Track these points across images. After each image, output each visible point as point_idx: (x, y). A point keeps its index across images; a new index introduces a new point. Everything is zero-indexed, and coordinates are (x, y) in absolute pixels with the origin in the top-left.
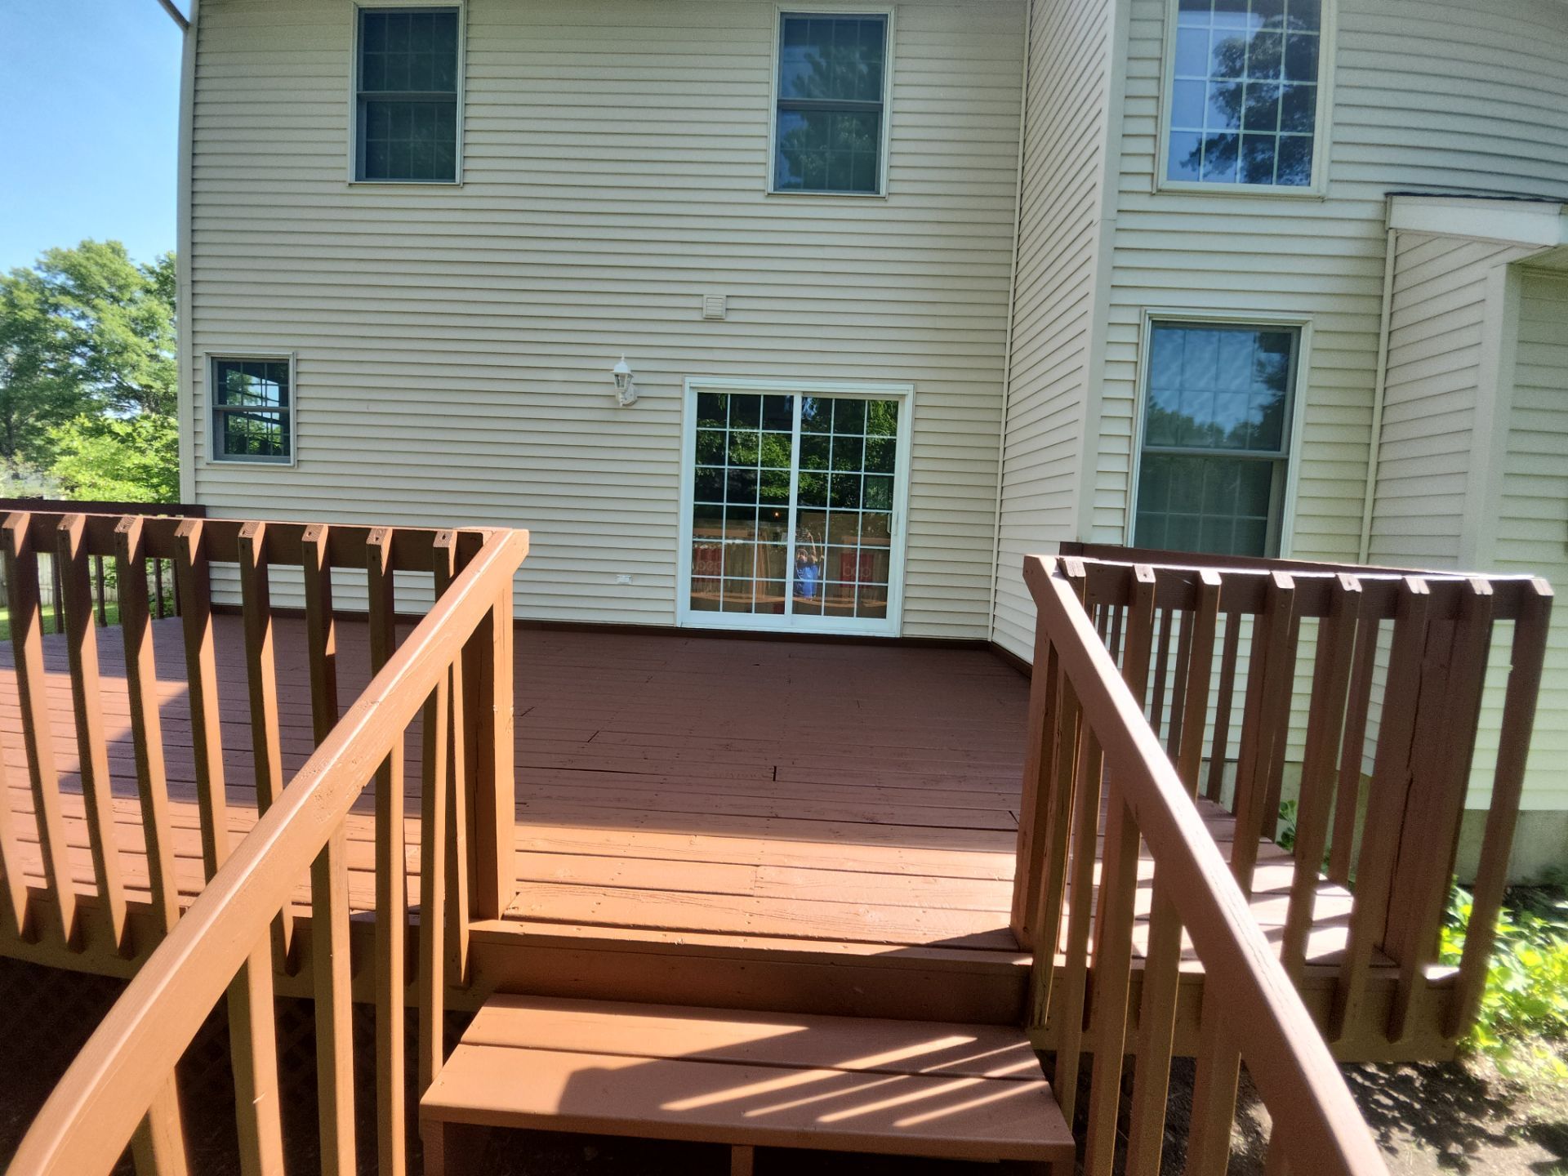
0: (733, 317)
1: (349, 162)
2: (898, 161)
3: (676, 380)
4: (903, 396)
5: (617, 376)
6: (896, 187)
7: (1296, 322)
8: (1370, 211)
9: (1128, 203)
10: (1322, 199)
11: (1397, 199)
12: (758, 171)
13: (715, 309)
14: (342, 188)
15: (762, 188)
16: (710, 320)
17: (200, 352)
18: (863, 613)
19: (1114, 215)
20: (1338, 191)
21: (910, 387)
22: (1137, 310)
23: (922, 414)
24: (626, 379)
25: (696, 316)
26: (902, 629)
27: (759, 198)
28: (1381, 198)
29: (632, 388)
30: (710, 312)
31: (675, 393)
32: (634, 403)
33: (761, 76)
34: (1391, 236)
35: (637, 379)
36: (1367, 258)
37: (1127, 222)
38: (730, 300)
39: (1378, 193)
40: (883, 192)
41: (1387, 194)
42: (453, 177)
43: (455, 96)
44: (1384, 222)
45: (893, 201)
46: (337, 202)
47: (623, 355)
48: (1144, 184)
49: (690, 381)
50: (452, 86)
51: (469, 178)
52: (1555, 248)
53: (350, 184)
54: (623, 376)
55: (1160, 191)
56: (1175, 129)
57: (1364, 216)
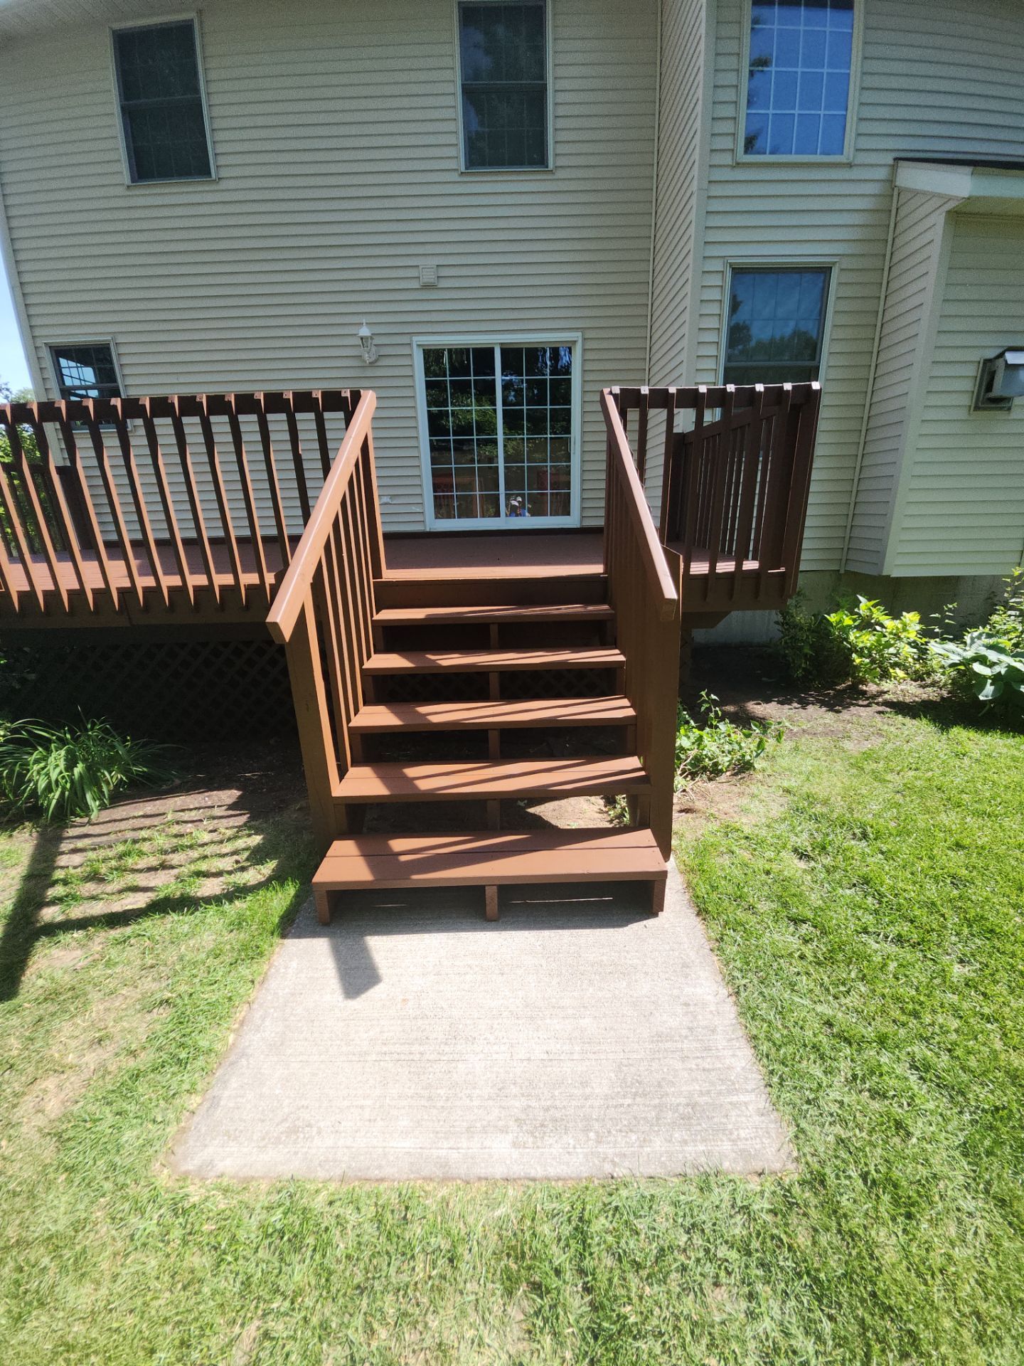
0: (443, 284)
1: (124, 167)
2: (563, 136)
3: (405, 340)
4: (575, 342)
5: (362, 339)
6: (561, 161)
7: (829, 263)
8: (882, 174)
9: (718, 175)
10: (850, 165)
11: (901, 163)
12: (451, 152)
13: (429, 277)
14: (121, 191)
15: (455, 167)
16: (427, 287)
17: (40, 343)
18: (555, 513)
19: (705, 185)
20: (862, 158)
21: (580, 334)
22: (722, 260)
23: (589, 356)
24: (370, 341)
25: (415, 285)
26: (581, 521)
27: (455, 177)
28: (891, 162)
29: (374, 349)
30: (425, 280)
31: (406, 351)
32: (376, 361)
33: (447, 62)
34: (896, 193)
35: (377, 341)
36: (877, 210)
37: (717, 190)
38: (440, 269)
39: (889, 159)
40: (551, 166)
41: (896, 159)
42: (208, 173)
43: (199, 100)
44: (892, 181)
45: (560, 174)
46: (121, 203)
47: (364, 321)
48: (727, 159)
49: (415, 339)
50: (196, 90)
51: (223, 173)
52: (969, 199)
53: (128, 187)
54: (367, 338)
55: (738, 164)
56: (749, 111)
57: (877, 177)
